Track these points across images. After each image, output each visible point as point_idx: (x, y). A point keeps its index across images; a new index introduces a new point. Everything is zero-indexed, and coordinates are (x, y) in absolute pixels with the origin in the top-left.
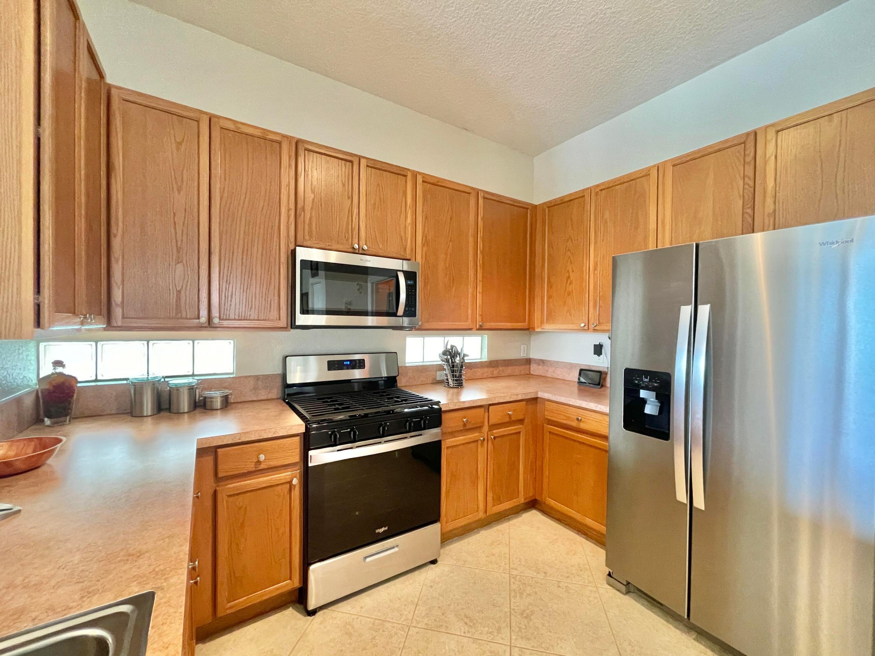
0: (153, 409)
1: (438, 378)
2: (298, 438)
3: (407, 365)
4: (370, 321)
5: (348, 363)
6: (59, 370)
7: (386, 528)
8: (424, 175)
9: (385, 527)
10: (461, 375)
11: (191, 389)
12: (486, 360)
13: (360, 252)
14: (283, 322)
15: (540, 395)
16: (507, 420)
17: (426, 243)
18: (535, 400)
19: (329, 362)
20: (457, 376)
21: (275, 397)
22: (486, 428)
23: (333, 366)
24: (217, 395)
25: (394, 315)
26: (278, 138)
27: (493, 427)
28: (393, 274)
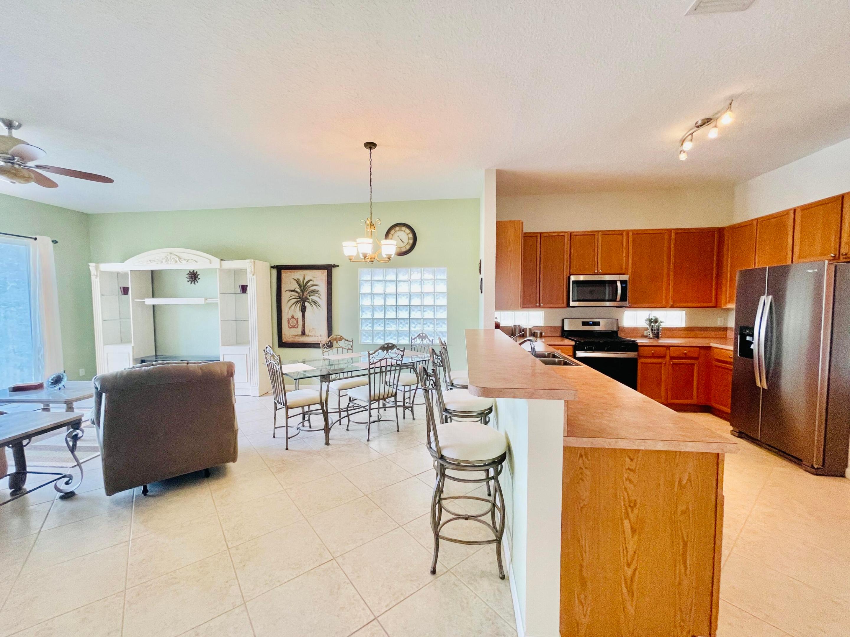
1: (645, 334)
2: (571, 347)
5: (592, 323)
8: (632, 230)
10: (658, 333)
11: (530, 329)
12: (684, 326)
13: (598, 274)
14: (565, 305)
15: (713, 345)
16: (684, 356)
17: (634, 263)
18: (709, 348)
19: (582, 322)
20: (655, 332)
21: (559, 335)
22: (668, 358)
23: (584, 324)
24: (538, 332)
25: (615, 300)
26: (563, 234)
27: (672, 358)
28: (614, 282)
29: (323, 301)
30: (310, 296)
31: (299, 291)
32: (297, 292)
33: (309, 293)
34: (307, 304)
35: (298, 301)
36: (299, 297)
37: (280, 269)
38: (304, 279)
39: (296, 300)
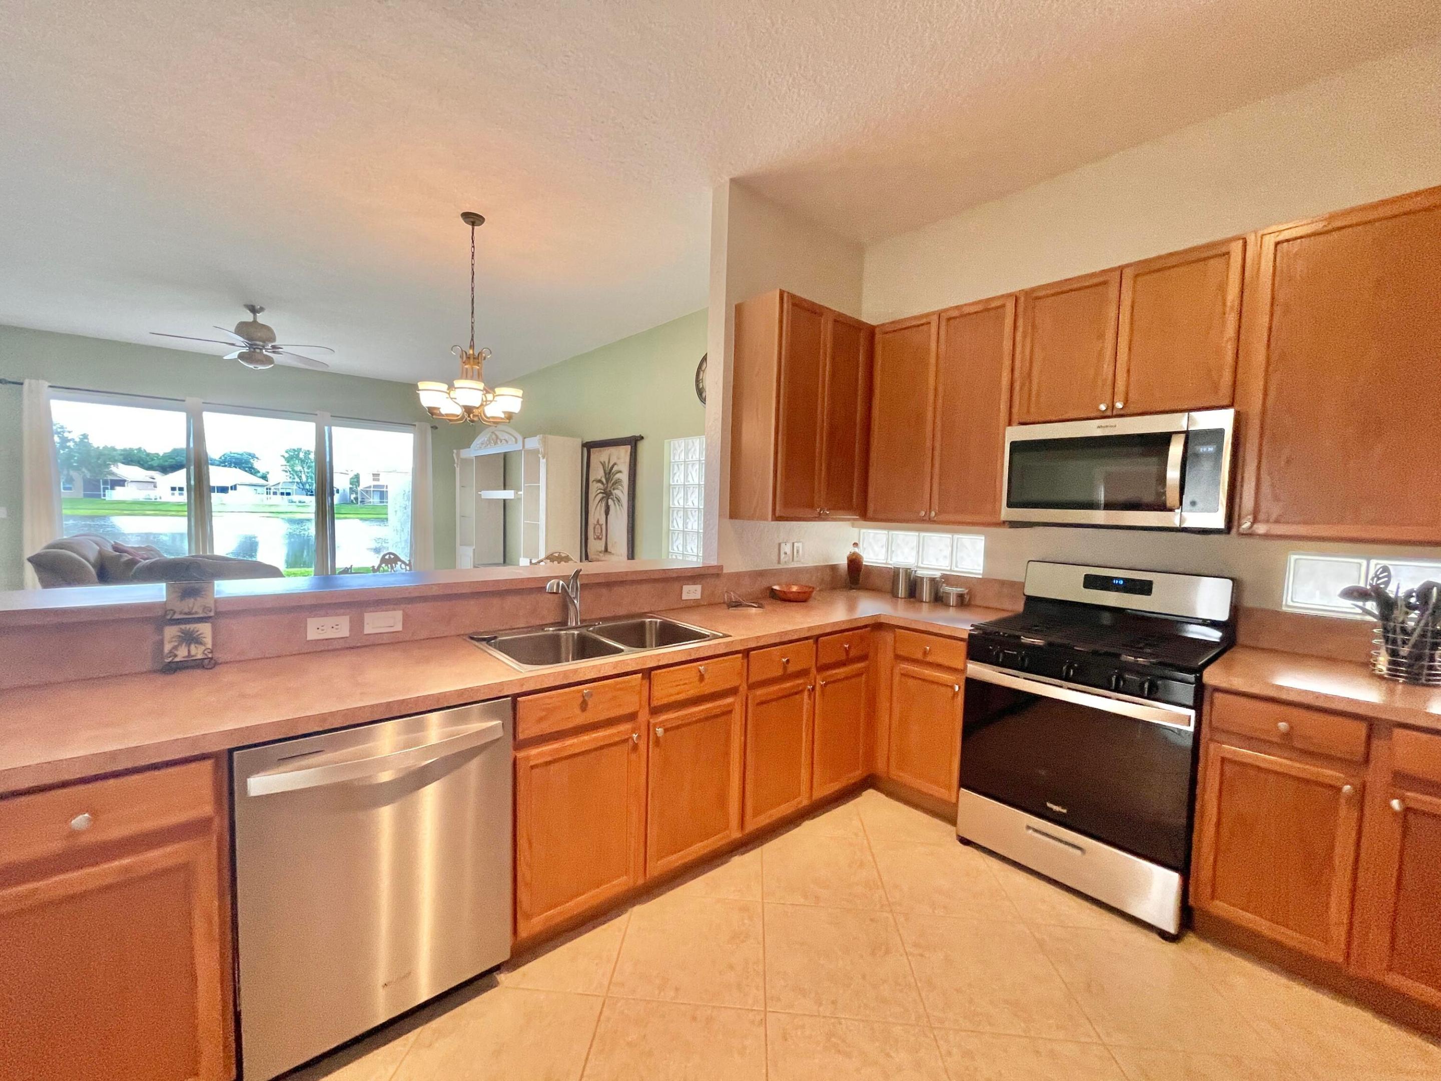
0: (905, 593)
2: (964, 643)
3: (1284, 609)
4: (1100, 516)
5: (1121, 582)
6: (856, 550)
7: (1065, 811)
9: (1063, 808)
11: (933, 580)
13: (1115, 413)
19: (1087, 577)
22: (1379, 774)
23: (1091, 582)
24: (953, 591)
27: (1405, 780)
29: (624, 499)
30: (614, 489)
31: (604, 480)
32: (602, 483)
33: (613, 485)
34: (610, 502)
35: (603, 498)
36: (604, 490)
37: (589, 446)
38: (609, 462)
39: (601, 495)
